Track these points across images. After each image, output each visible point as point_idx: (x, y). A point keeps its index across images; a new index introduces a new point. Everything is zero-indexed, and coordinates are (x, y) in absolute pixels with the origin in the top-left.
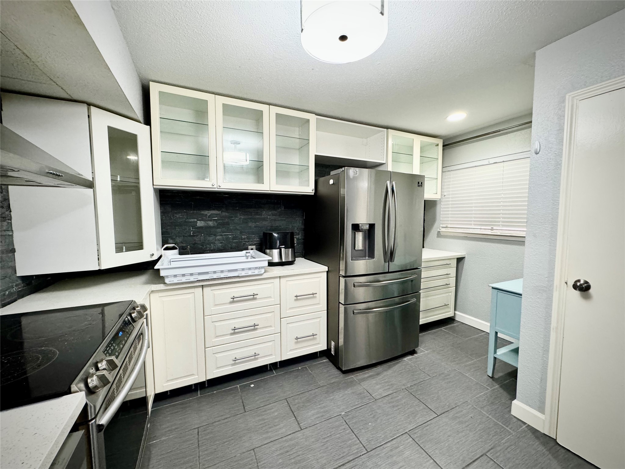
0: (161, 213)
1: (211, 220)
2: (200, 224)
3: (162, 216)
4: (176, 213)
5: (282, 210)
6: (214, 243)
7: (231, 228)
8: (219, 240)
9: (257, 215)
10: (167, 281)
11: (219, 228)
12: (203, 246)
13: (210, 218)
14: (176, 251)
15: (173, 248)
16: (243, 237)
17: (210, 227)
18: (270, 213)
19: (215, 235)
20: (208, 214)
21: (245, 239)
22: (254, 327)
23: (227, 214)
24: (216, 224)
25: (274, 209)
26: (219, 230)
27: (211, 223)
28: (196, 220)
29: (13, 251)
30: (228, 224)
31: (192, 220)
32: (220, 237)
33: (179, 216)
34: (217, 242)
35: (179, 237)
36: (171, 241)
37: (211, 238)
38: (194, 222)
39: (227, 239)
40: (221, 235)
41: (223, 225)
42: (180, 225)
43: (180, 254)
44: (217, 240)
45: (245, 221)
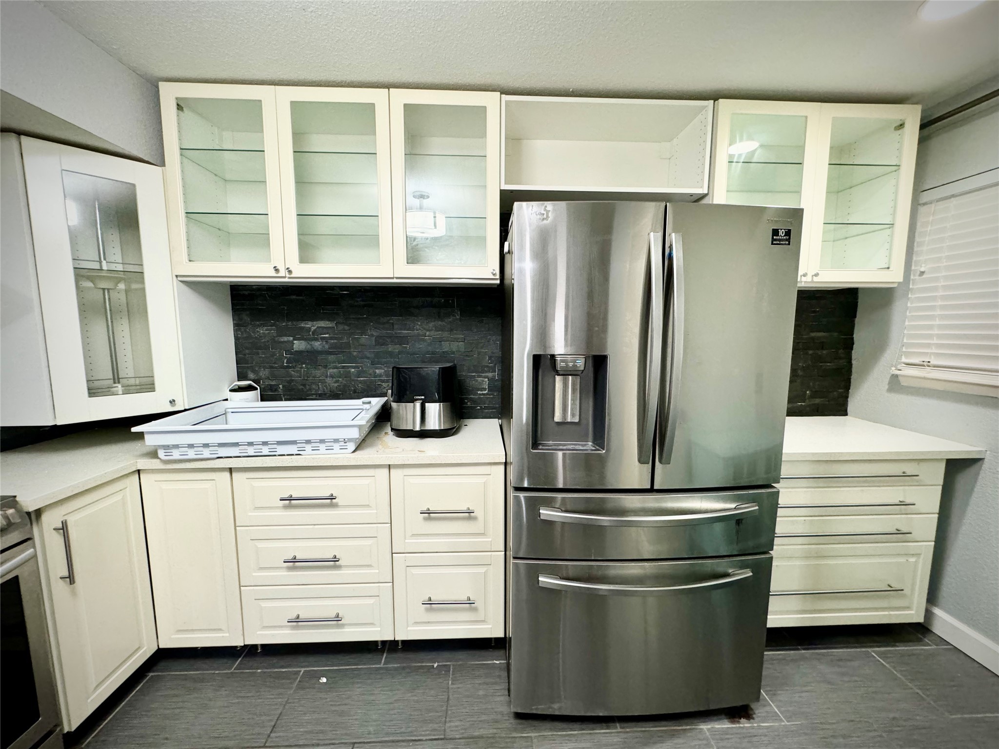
0: (235, 325)
1: (316, 340)
2: (299, 345)
3: (235, 331)
4: (259, 326)
5: (457, 319)
6: (323, 382)
7: (355, 354)
8: (332, 376)
9: (405, 330)
10: (161, 454)
11: (331, 353)
12: (304, 385)
13: (316, 335)
14: (255, 394)
15: (251, 388)
16: (377, 371)
17: (317, 352)
18: (431, 325)
19: (326, 367)
20: (313, 328)
21: (380, 376)
23: (346, 328)
24: (327, 346)
25: (439, 317)
26: (331, 358)
27: (317, 345)
28: (291, 338)
30: (348, 346)
31: (285, 339)
32: (335, 370)
33: (264, 331)
34: (330, 380)
35: (265, 368)
36: (252, 376)
37: (318, 373)
38: (288, 341)
39: (347, 375)
40: (336, 368)
41: (338, 350)
42: (266, 347)
43: (263, 399)
44: (330, 376)
45: (380, 341)
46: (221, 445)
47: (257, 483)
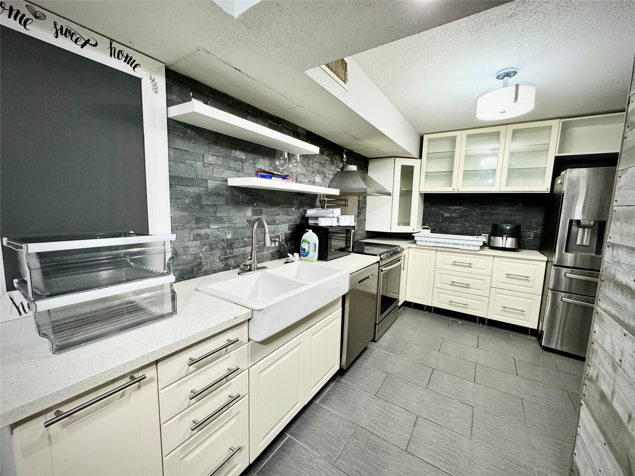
0: (424, 207)
1: (454, 213)
2: (447, 215)
3: (424, 209)
4: (432, 207)
5: (520, 207)
6: (454, 229)
7: (469, 219)
9: (493, 210)
10: (417, 243)
11: (459, 218)
12: (446, 229)
13: (454, 211)
14: (429, 231)
15: (428, 229)
16: (478, 226)
17: (453, 218)
18: (506, 209)
19: (456, 223)
20: (453, 209)
21: (479, 228)
22: (468, 286)
23: (467, 209)
24: (458, 216)
25: (511, 205)
26: (459, 220)
27: (454, 215)
28: (444, 212)
29: (365, 220)
30: (467, 216)
31: (441, 212)
32: (460, 225)
33: (434, 209)
34: (457, 228)
35: (433, 222)
36: (427, 224)
37: (452, 225)
38: (443, 213)
39: (465, 227)
40: (460, 224)
41: (461, 216)
42: (434, 215)
43: (431, 232)
44: (458, 226)
45: (481, 215)
46: (435, 242)
47: (444, 256)
